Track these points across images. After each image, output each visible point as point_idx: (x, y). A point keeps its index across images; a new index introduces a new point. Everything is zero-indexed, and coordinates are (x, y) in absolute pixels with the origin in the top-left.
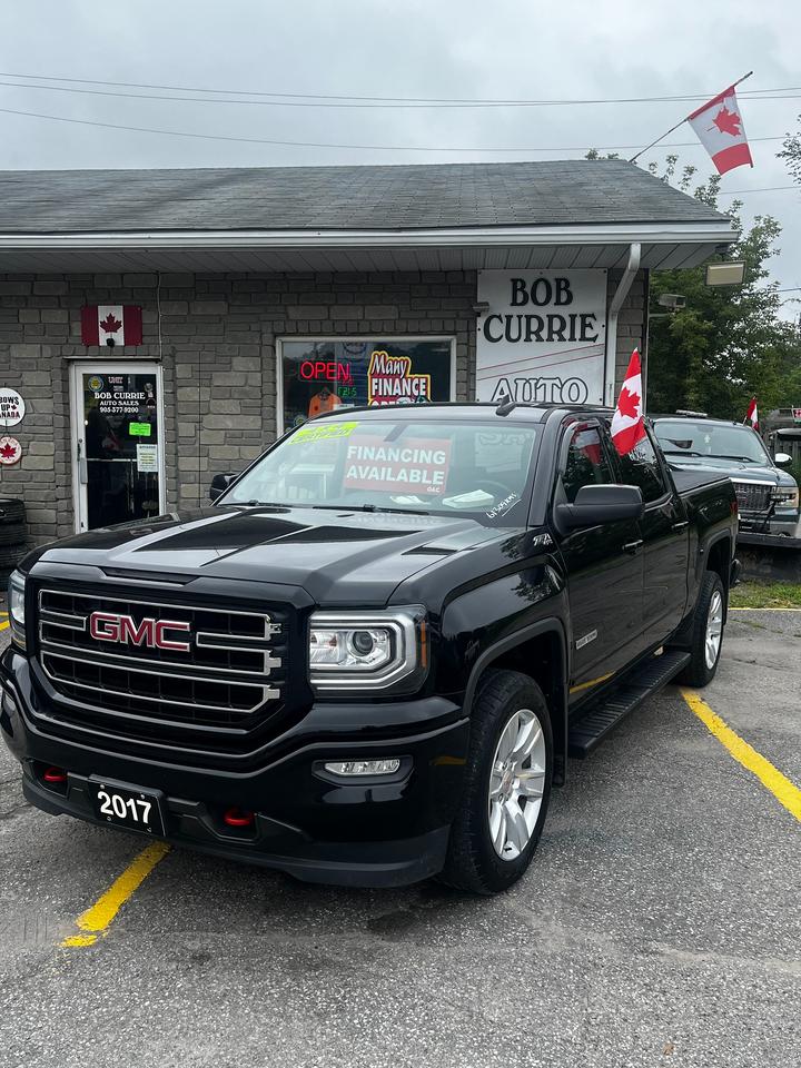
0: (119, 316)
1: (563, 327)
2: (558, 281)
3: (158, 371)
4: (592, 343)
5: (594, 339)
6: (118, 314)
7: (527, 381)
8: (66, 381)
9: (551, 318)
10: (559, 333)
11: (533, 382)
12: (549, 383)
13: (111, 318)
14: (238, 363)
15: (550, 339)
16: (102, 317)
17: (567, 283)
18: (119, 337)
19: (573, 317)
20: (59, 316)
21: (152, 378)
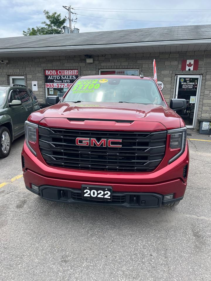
13: (190, 63)
16: (188, 63)
20: (176, 63)
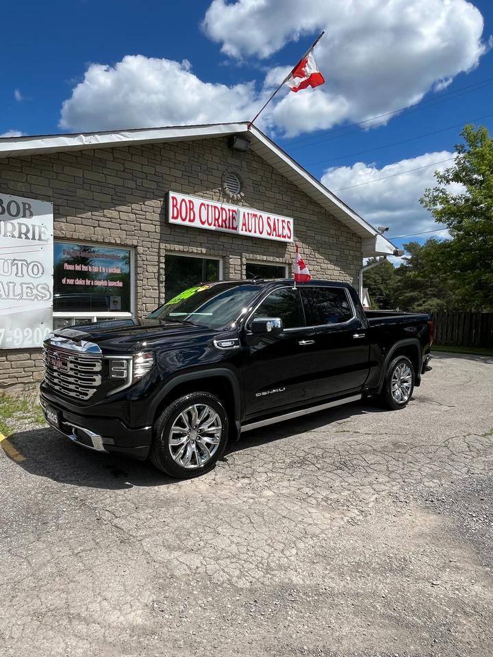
1: (28, 231)
2: (24, 204)
4: (46, 243)
5: (47, 241)
7: (6, 260)
9: (20, 225)
10: (26, 234)
11: (10, 262)
12: (20, 263)
15: (20, 237)
17: (29, 206)
19: (34, 226)
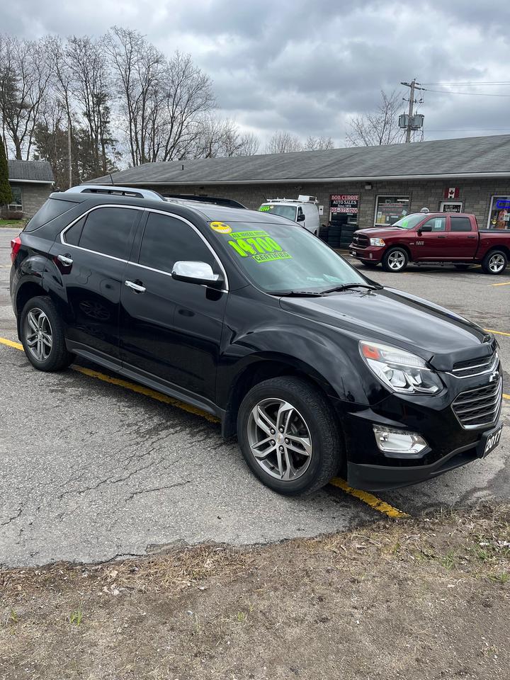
0: (454, 191)
3: (461, 204)
6: (454, 190)
8: (439, 206)
14: (481, 202)
18: (453, 196)
21: (460, 206)
